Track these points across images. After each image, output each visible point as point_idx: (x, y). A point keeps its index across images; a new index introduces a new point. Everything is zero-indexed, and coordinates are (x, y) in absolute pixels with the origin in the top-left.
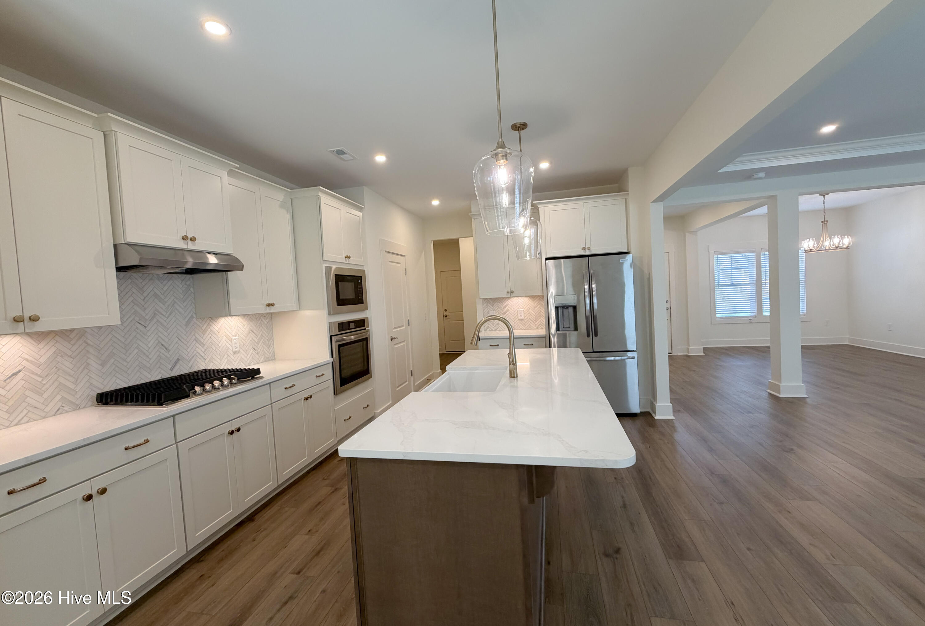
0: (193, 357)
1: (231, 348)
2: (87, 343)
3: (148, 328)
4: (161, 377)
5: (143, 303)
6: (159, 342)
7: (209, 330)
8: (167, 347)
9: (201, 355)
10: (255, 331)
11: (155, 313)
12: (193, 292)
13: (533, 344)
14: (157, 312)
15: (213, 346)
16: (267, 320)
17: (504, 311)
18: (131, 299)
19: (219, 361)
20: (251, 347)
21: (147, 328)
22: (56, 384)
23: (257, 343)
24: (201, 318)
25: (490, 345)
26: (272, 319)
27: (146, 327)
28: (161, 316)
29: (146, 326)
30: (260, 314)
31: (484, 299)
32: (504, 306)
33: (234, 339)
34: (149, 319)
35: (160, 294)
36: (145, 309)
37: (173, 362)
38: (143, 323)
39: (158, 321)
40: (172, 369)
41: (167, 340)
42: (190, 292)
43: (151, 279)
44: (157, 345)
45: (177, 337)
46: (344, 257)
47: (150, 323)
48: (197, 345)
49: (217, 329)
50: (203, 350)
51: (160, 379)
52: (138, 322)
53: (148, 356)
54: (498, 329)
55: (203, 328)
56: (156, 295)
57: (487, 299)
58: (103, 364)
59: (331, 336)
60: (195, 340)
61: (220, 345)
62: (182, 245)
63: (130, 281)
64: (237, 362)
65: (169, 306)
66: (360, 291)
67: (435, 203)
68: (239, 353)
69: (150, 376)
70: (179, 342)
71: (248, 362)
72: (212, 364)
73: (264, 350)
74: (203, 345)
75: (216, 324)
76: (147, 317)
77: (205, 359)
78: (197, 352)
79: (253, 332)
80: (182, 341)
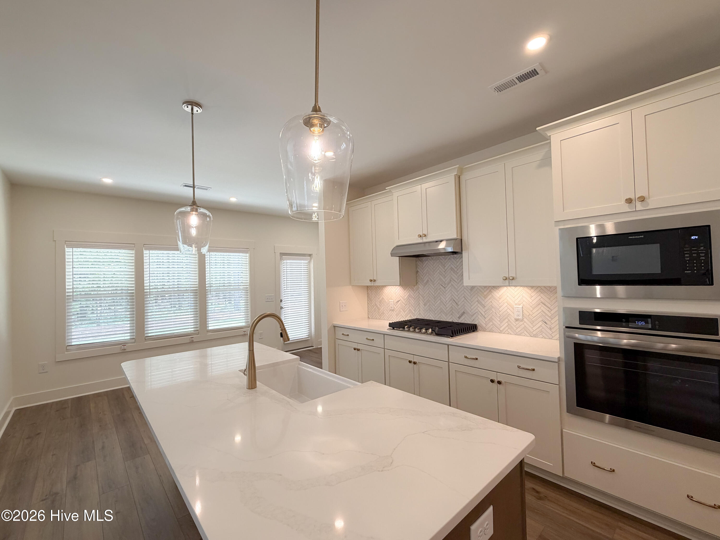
0: (475, 313)
1: (513, 314)
2: (419, 293)
3: (446, 289)
5: (444, 273)
6: (452, 298)
7: (490, 296)
8: (457, 302)
9: (482, 314)
10: (547, 304)
11: (451, 280)
14: (452, 280)
15: (493, 309)
18: (438, 271)
19: (499, 323)
20: (540, 319)
22: (409, 309)
23: (550, 317)
27: (445, 288)
28: (454, 282)
29: (445, 287)
33: (516, 307)
35: (454, 268)
36: (445, 277)
37: (460, 313)
38: (444, 286)
39: (452, 285)
40: (459, 318)
41: (457, 298)
43: (450, 259)
44: (451, 299)
45: (464, 297)
46: (623, 202)
47: (447, 286)
48: (479, 305)
49: (498, 296)
50: (484, 310)
52: (441, 285)
53: (445, 306)
55: (485, 293)
56: (452, 269)
58: (425, 305)
60: (477, 301)
61: (500, 309)
64: (519, 329)
65: (459, 276)
68: (522, 321)
69: (446, 318)
70: (465, 301)
71: (534, 333)
74: (484, 307)
76: (446, 282)
77: (485, 318)
78: (479, 311)
79: (545, 305)
80: (467, 301)
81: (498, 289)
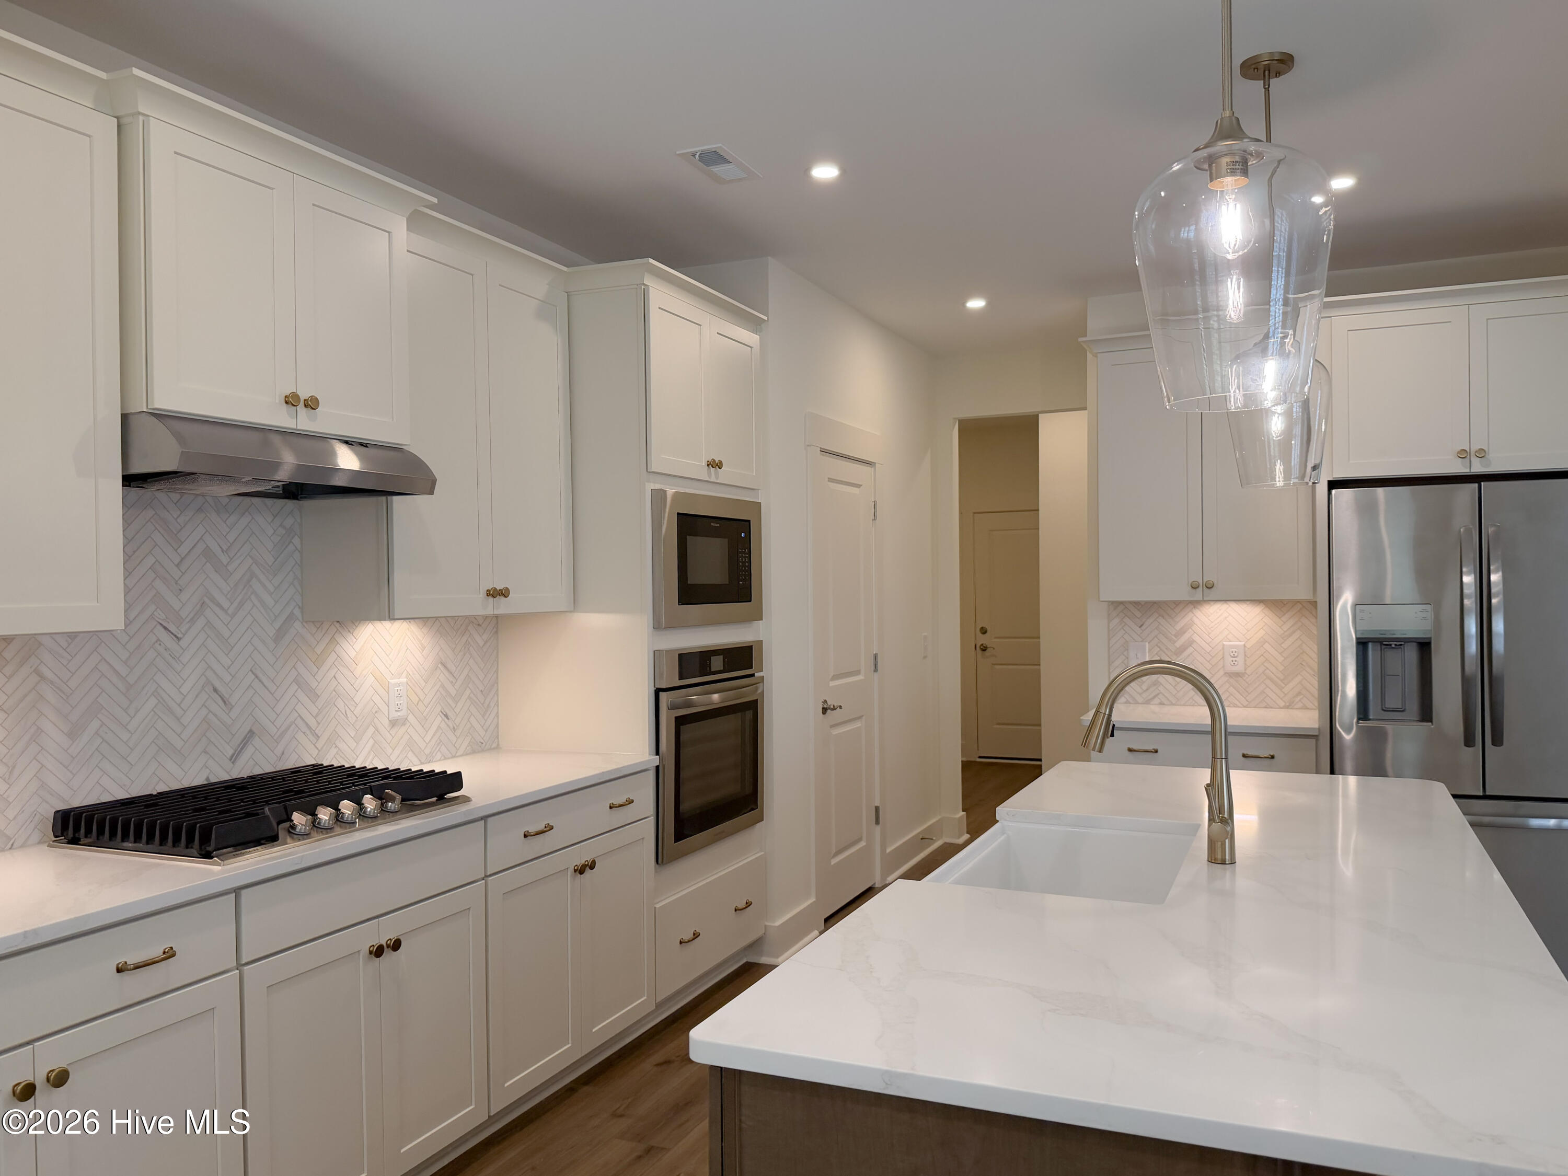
0: (288, 728)
1: (384, 708)
2: (41, 675)
3: (184, 643)
4: (207, 779)
5: (176, 573)
6: (208, 681)
7: (333, 657)
8: (227, 696)
9: (307, 725)
10: (450, 665)
11: (204, 602)
12: (299, 547)
13: (1273, 757)
14: (207, 600)
15: (339, 702)
16: (485, 637)
17: (1178, 644)
18: (150, 561)
19: (353, 744)
20: (438, 709)
21: (181, 643)
23: (453, 699)
24: (313, 622)
25: (1130, 750)
26: (497, 632)
27: (179, 639)
28: (217, 610)
29: (180, 635)
30: (467, 617)
31: (1113, 603)
32: (1178, 627)
33: (396, 685)
34: (187, 620)
35: (217, 550)
36: (180, 590)
37: (239, 738)
38: (173, 628)
39: (209, 623)
40: (234, 758)
41: (227, 678)
42: (291, 547)
43: (200, 510)
44: (202, 688)
45: (251, 670)
46: (704, 463)
47: (190, 627)
48: (301, 695)
49: (352, 654)
50: (315, 711)
51: (206, 783)
52: (161, 624)
53: (178, 719)
54: (1156, 701)
55: (319, 650)
56: (208, 554)
57: (1122, 603)
58: (73, 734)
59: (658, 692)
60: (296, 681)
61: (357, 699)
62: (283, 419)
63: (150, 513)
64: (397, 752)
65: (237, 584)
66: (744, 563)
67: (976, 304)
68: (404, 724)
69: (180, 774)
70: (256, 684)
71: (427, 751)
72: (333, 751)
73: (472, 719)
74: (314, 695)
75: (350, 638)
76: (184, 613)
77: (318, 738)
78: (299, 715)
79: (445, 667)
80: (262, 683)
81: (351, 631)
